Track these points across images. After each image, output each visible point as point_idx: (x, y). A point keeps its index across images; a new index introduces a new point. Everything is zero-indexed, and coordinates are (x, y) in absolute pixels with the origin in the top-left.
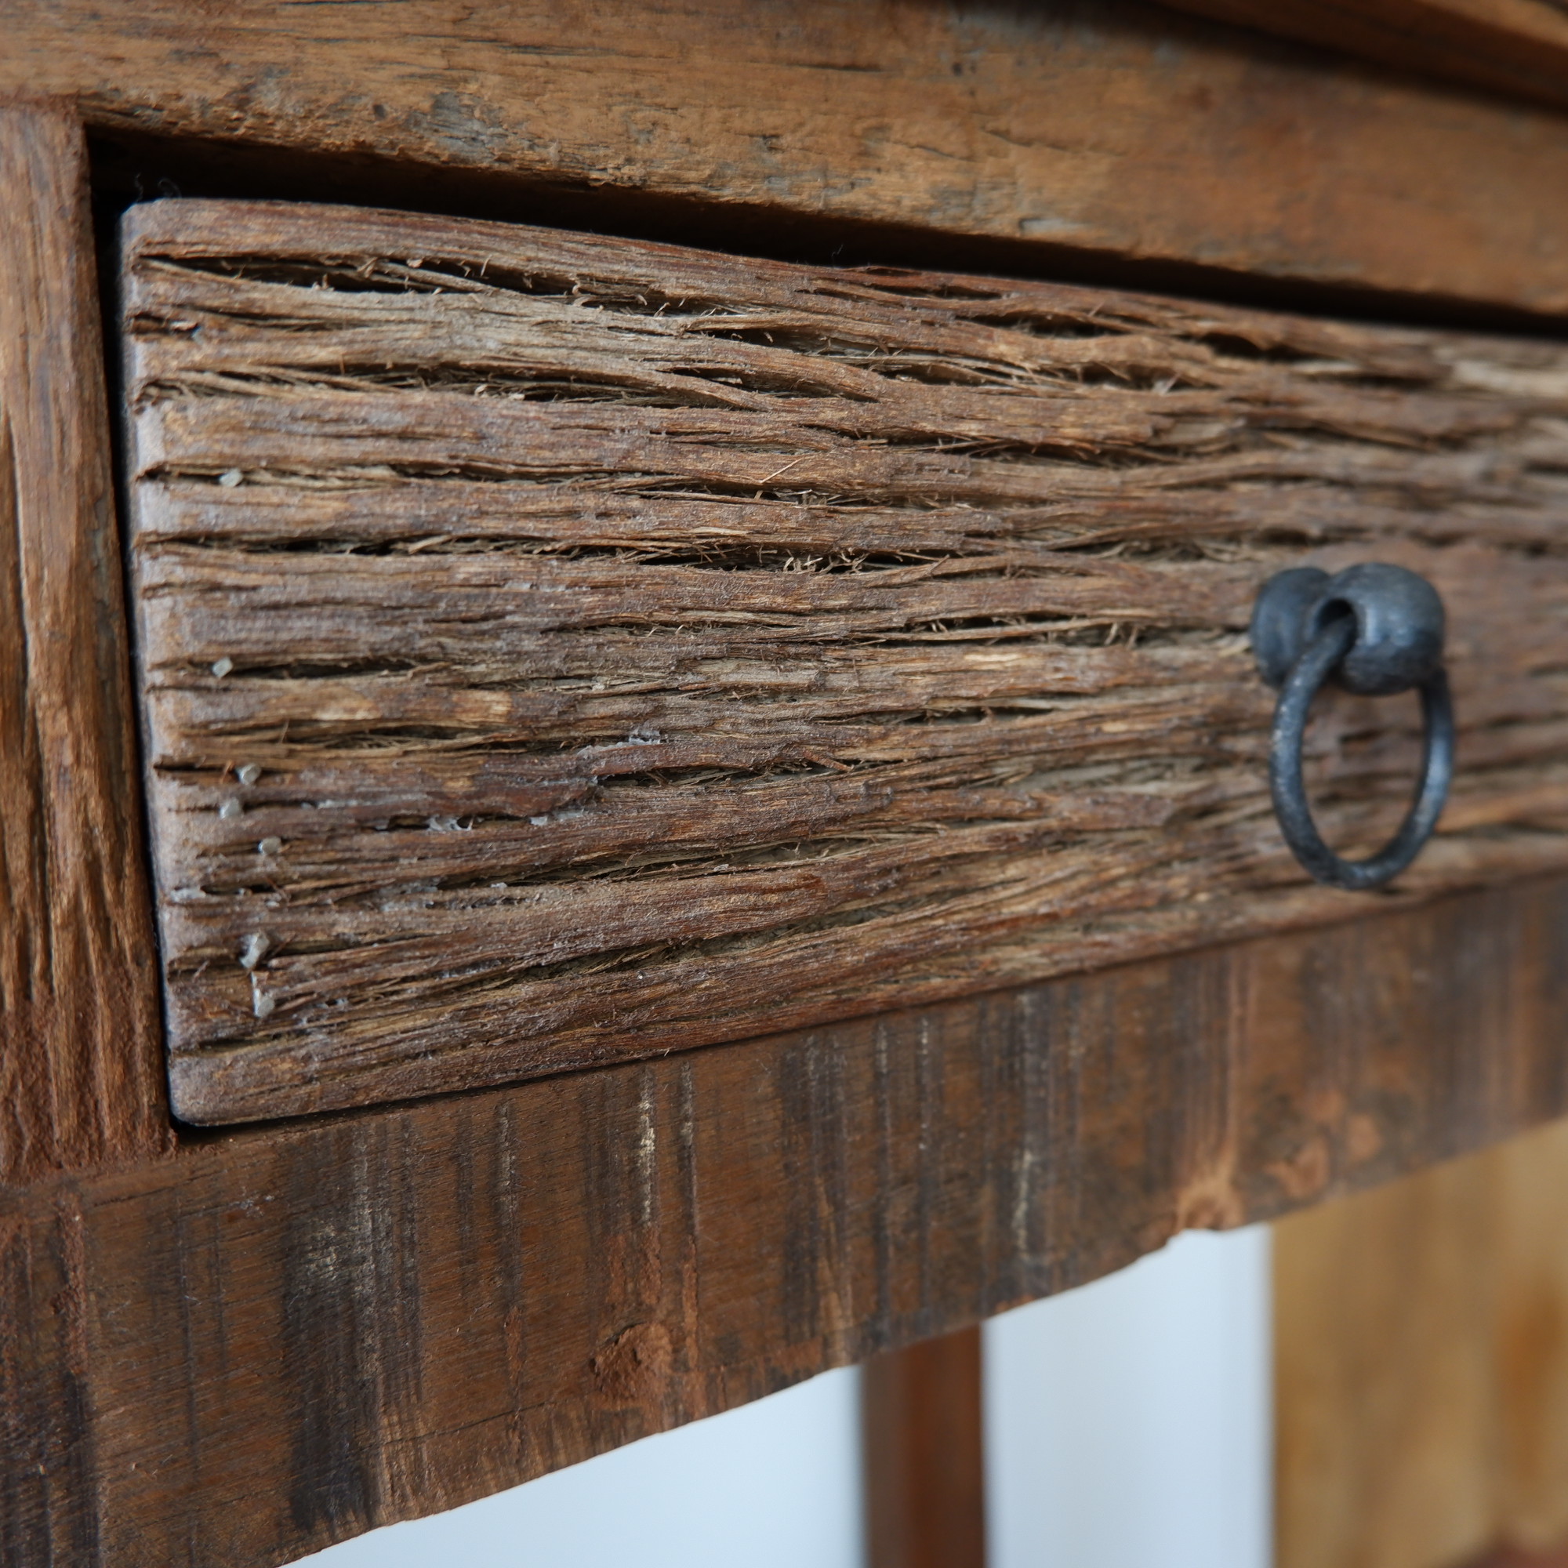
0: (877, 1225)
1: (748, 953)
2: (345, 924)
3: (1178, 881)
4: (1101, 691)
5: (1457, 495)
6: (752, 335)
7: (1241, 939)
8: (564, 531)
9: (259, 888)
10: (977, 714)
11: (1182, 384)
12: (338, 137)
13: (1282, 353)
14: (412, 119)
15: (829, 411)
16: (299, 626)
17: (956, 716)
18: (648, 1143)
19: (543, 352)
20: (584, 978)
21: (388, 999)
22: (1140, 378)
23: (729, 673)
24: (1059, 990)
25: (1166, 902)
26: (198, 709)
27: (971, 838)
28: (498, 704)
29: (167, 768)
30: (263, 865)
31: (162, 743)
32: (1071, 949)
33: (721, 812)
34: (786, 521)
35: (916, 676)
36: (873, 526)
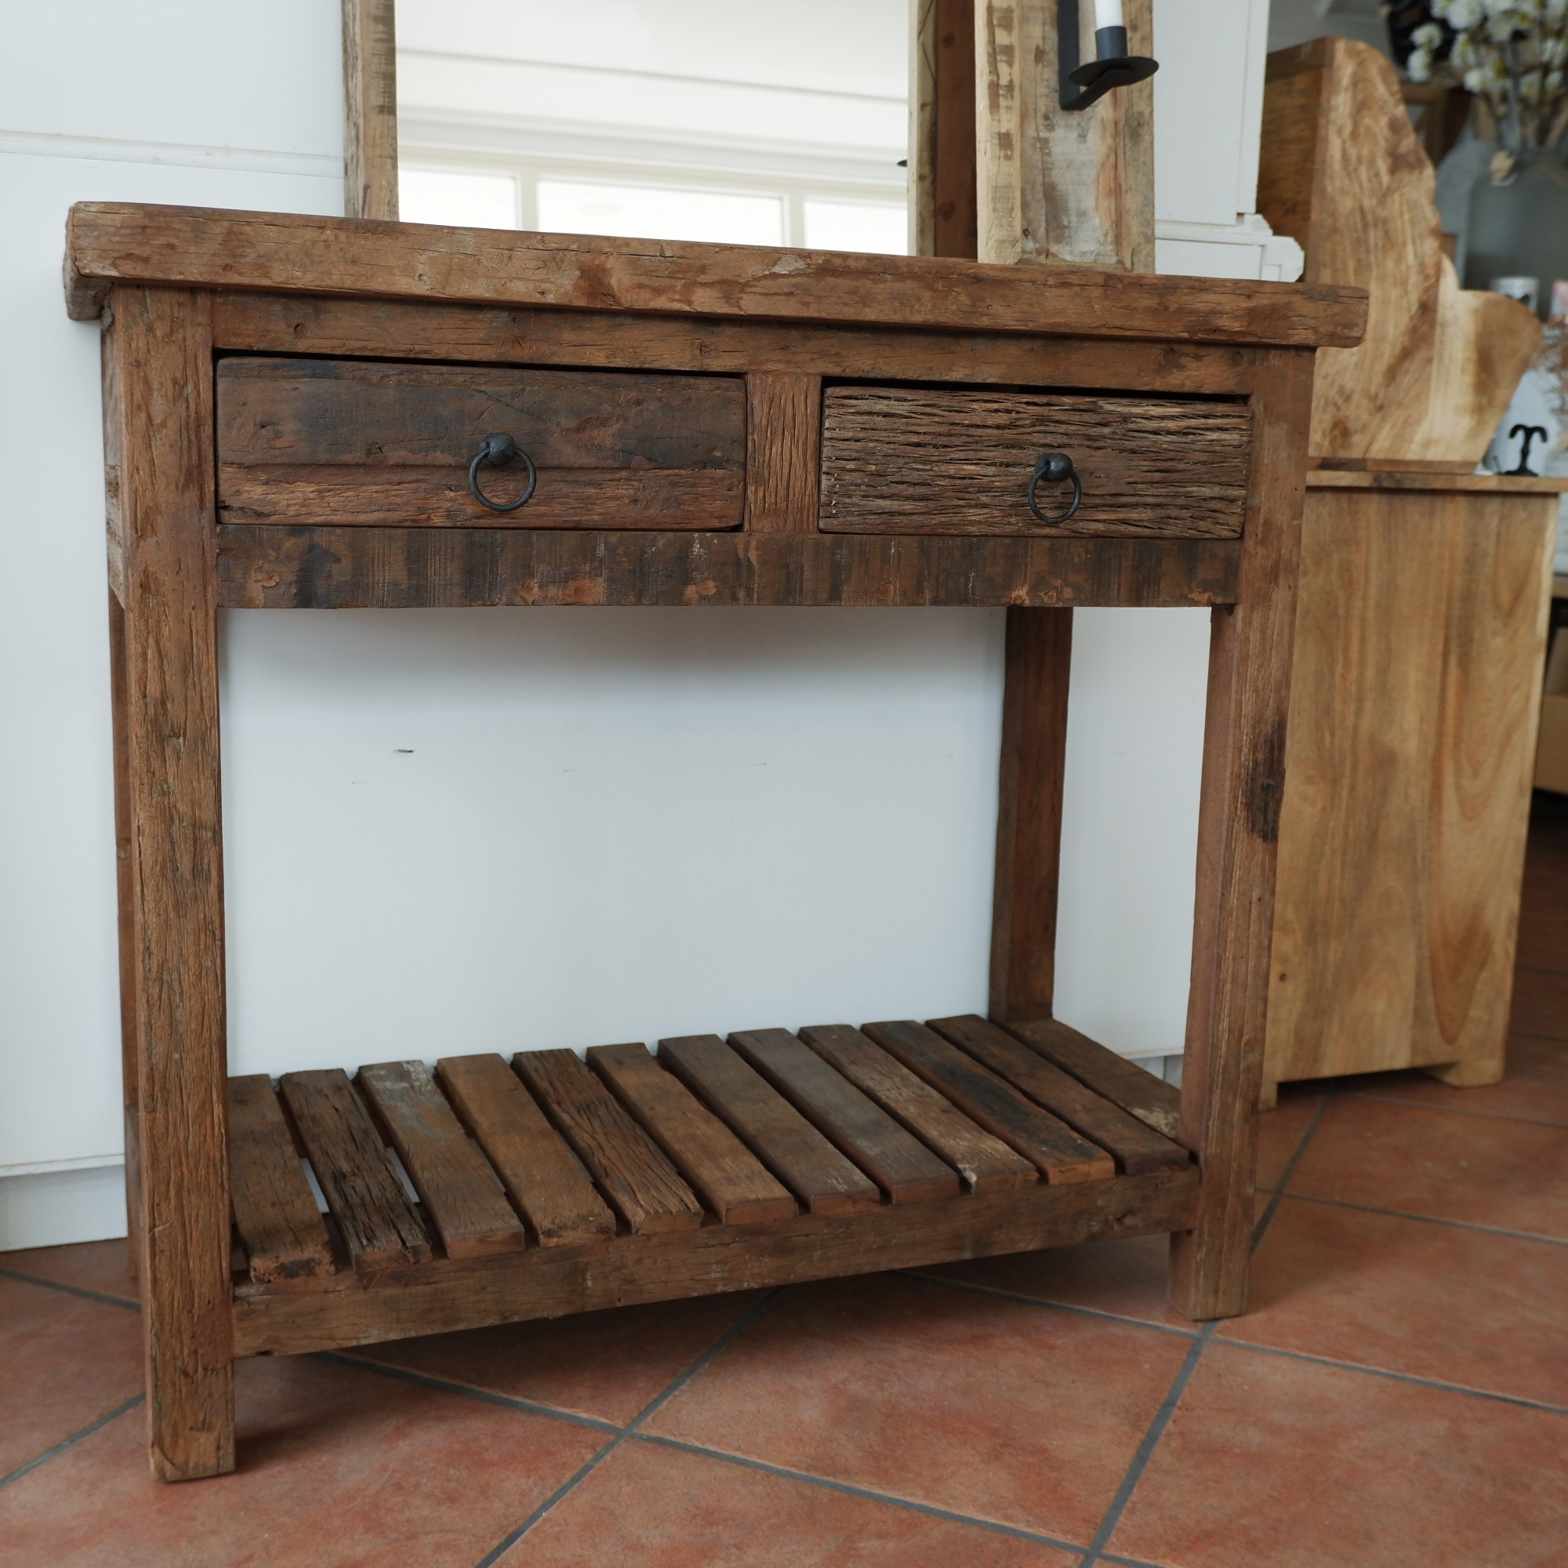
0: (937, 579)
1: (914, 517)
2: (847, 500)
3: (1013, 520)
4: (994, 476)
5: (1104, 437)
6: (923, 405)
7: (1033, 536)
8: (887, 440)
9: (835, 493)
10: (965, 478)
11: (1018, 412)
12: (856, 375)
13: (1049, 404)
14: (868, 372)
15: (937, 419)
16: (845, 453)
17: (960, 478)
18: (893, 550)
19: (886, 409)
20: (884, 516)
21: (851, 514)
22: (1009, 412)
23: (914, 466)
24: (983, 539)
25: (1009, 523)
26: (830, 464)
27: (961, 503)
28: (874, 467)
29: (825, 473)
30: (836, 489)
31: (824, 469)
32: (985, 530)
33: (911, 491)
34: (927, 439)
35: (952, 469)
36: (945, 440)
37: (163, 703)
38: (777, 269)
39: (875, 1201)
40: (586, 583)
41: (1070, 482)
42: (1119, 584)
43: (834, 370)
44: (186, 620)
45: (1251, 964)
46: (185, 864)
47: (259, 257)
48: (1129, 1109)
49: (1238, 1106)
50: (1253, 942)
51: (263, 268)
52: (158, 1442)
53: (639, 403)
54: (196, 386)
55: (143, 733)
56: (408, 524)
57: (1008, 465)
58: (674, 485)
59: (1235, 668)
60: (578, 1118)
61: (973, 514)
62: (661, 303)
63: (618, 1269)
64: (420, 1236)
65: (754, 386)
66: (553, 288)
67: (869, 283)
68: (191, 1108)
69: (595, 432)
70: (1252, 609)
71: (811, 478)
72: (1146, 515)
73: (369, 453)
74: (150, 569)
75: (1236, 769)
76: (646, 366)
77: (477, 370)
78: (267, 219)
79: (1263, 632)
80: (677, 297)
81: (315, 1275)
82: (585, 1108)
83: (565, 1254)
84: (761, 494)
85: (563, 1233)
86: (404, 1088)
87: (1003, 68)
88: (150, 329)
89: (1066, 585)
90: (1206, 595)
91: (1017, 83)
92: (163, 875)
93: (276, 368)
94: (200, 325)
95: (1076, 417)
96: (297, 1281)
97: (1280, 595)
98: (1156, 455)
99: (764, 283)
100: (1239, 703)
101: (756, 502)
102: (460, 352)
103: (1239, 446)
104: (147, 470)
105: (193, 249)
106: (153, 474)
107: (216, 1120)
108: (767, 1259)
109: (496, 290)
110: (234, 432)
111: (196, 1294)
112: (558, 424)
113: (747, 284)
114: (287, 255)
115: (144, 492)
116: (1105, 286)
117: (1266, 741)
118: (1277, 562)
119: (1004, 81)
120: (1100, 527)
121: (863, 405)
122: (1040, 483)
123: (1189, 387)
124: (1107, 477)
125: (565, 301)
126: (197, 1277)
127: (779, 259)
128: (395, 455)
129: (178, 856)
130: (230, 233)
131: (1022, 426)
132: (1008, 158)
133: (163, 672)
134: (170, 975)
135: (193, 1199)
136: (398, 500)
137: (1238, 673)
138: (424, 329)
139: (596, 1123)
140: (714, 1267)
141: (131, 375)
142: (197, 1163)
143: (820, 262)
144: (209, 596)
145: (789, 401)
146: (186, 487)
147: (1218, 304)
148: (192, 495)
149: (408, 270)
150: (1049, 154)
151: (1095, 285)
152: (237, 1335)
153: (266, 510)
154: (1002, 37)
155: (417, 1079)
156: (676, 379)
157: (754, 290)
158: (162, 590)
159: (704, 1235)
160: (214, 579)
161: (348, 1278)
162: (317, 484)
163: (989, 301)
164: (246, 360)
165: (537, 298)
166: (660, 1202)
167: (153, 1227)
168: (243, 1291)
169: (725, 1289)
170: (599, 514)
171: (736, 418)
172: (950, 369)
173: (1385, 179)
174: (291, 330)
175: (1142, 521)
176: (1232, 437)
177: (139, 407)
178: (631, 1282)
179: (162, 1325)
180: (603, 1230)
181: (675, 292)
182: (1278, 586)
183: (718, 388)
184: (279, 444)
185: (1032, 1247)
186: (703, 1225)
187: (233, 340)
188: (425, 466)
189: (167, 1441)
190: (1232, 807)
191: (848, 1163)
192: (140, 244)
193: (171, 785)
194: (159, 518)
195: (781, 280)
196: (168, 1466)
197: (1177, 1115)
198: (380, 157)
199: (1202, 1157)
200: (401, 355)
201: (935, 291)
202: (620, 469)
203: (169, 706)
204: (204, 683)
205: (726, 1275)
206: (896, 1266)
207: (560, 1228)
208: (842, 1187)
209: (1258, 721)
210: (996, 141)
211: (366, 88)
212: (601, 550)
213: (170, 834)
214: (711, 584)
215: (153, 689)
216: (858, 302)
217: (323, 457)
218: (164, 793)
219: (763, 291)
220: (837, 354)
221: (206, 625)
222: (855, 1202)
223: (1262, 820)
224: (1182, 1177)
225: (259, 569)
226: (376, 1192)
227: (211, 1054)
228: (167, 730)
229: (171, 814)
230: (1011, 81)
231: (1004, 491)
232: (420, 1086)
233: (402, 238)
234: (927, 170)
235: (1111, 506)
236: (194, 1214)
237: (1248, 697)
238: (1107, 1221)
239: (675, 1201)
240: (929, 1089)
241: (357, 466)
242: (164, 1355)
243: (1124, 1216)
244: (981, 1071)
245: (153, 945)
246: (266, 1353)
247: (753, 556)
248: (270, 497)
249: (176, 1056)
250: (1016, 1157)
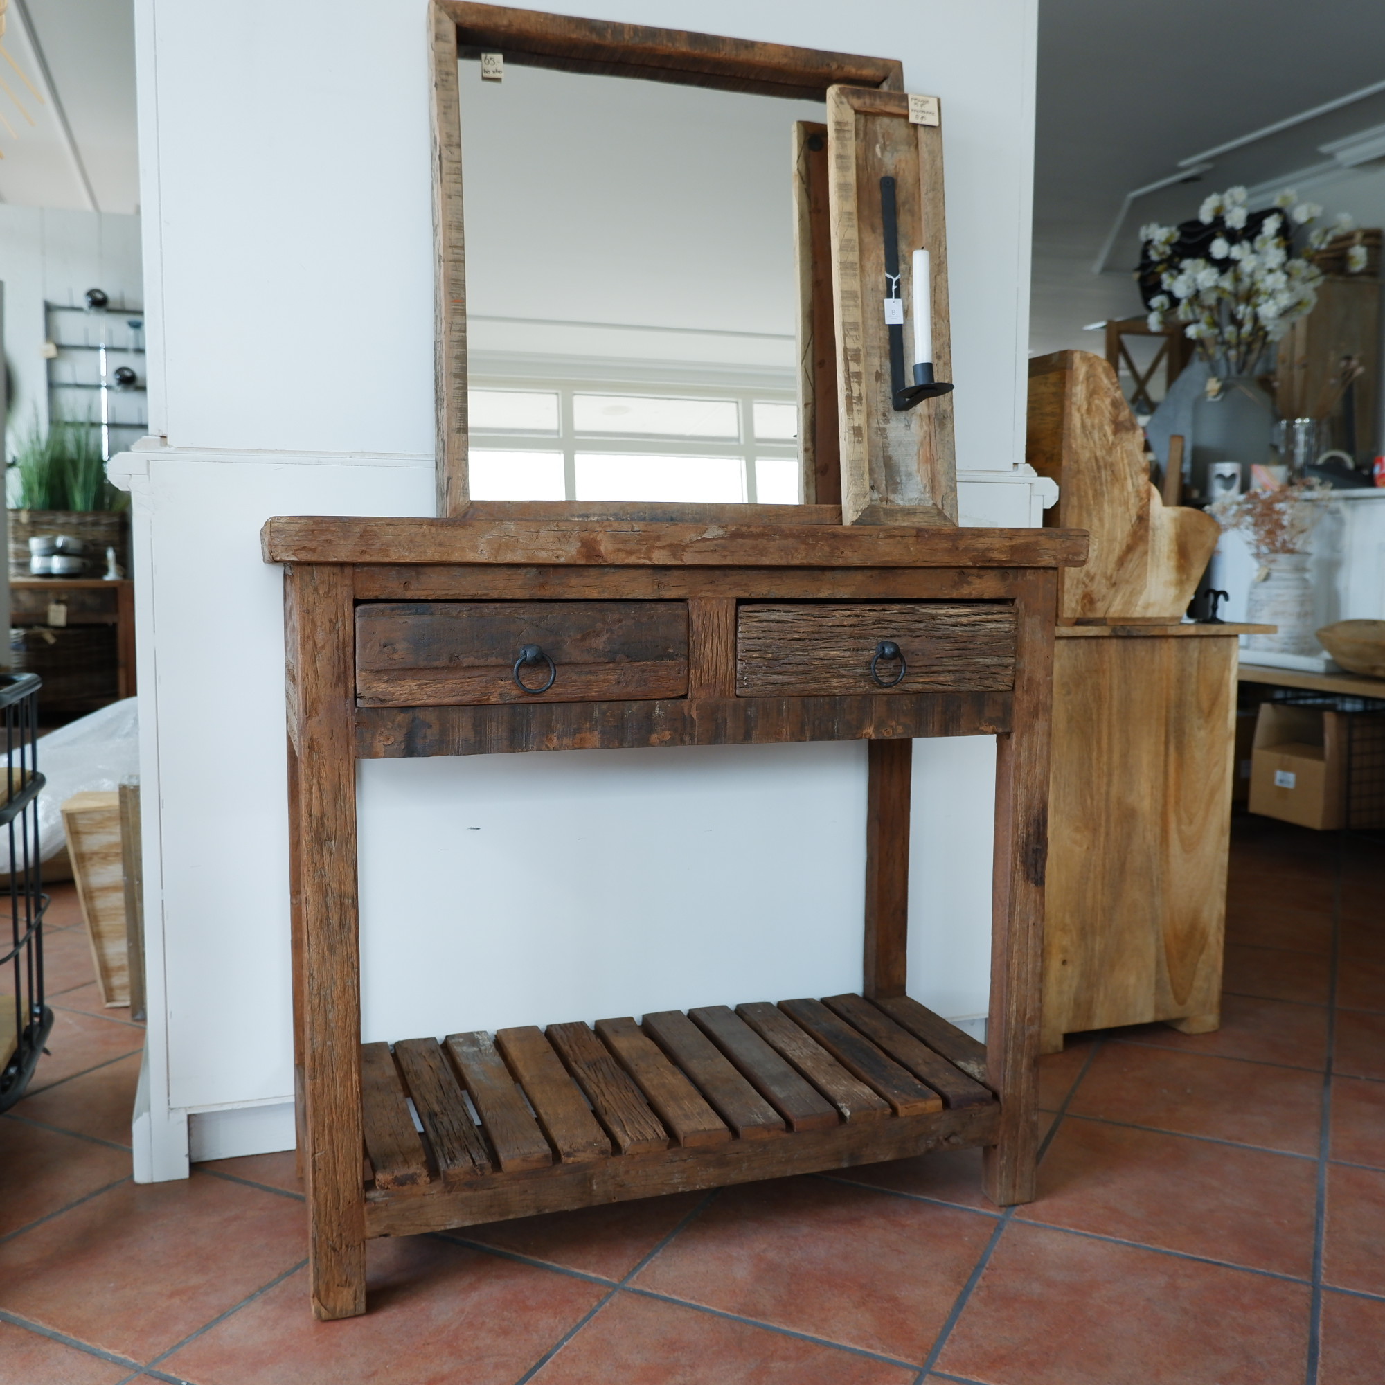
0: (814, 724)
1: (798, 685)
2: (754, 677)
3: (862, 684)
4: (849, 657)
5: (920, 629)
6: (802, 615)
7: (875, 695)
8: (779, 637)
9: (746, 672)
10: (830, 659)
11: (863, 616)
12: (759, 597)
13: (884, 610)
14: (766, 595)
15: (811, 623)
16: (752, 647)
17: (827, 659)
18: (784, 707)
19: (777, 618)
20: (778, 686)
21: (757, 685)
22: (858, 616)
23: (797, 653)
24: (843, 697)
25: (860, 687)
26: (742, 654)
27: (828, 675)
28: (770, 655)
29: (739, 660)
30: (747, 670)
31: (739, 657)
32: (844, 691)
33: (795, 669)
34: (805, 636)
35: (821, 654)
36: (816, 636)
37: (322, 819)
38: (706, 536)
39: (782, 1130)
40: (587, 735)
41: (898, 659)
42: (933, 723)
43: (744, 595)
44: (336, 767)
45: (1030, 966)
46: (335, 921)
47: (382, 545)
48: (954, 1062)
49: (1025, 1062)
50: (1031, 952)
51: (385, 551)
52: (317, 1294)
53: (620, 621)
54: (344, 623)
55: (310, 839)
56: (475, 703)
57: (858, 650)
58: (643, 671)
59: (1012, 773)
60: (588, 1072)
61: (836, 682)
62: (632, 560)
63: (613, 1177)
64: (484, 1157)
65: (693, 607)
66: (564, 554)
67: (764, 542)
68: (339, 1076)
69: (593, 640)
70: (1022, 734)
71: (731, 663)
72: (949, 678)
73: (451, 660)
74: (314, 736)
75: (1015, 839)
76: (624, 597)
77: (518, 605)
78: (387, 521)
79: (1030, 750)
80: (642, 556)
81: (417, 1184)
82: (593, 1065)
83: (579, 1167)
84: (698, 675)
85: (577, 1154)
86: (475, 1051)
87: (855, 386)
88: (316, 590)
89: (899, 725)
90: (991, 727)
91: (864, 395)
92: (322, 928)
93: (393, 610)
94: (346, 585)
95: (901, 618)
96: (405, 1188)
97: (1040, 726)
98: (954, 639)
99: (697, 544)
100: (1016, 796)
101: (695, 679)
102: (507, 594)
103: (1009, 632)
104: (313, 676)
105: (342, 542)
106: (316, 678)
107: (354, 1084)
108: (711, 1170)
109: (528, 557)
110: (367, 651)
111: (341, 1197)
112: (569, 636)
113: (686, 546)
114: (399, 542)
115: (311, 689)
116: (917, 536)
117: (1034, 820)
118: (1037, 704)
119: (856, 394)
120: (920, 687)
121: (763, 616)
122: (879, 660)
123: (974, 595)
124: (923, 655)
125: (572, 562)
126: (342, 1186)
127: (707, 529)
128: (466, 661)
129: (330, 916)
130: (365, 531)
131: (866, 625)
132: (859, 442)
133: (322, 801)
134: (325, 991)
135: (340, 1135)
136: (469, 688)
137: (1015, 777)
138: (484, 581)
139: (600, 1075)
140: (676, 1175)
141: (304, 618)
142: (342, 1111)
143: (733, 530)
144: (351, 752)
145: (716, 615)
146: (337, 685)
147: (991, 544)
148: (341, 690)
149: (474, 548)
150: (886, 438)
151: (910, 536)
152: (367, 1223)
153: (387, 698)
154: (854, 367)
155: (484, 1045)
156: (644, 604)
157: (691, 549)
158: (322, 749)
159: (670, 1154)
160: (354, 742)
161: (438, 1187)
162: (419, 680)
163: (842, 549)
164: (375, 606)
165: (555, 561)
166: (640, 1132)
167: (314, 1154)
168: (371, 1195)
169: (684, 1189)
170: (596, 692)
171: (682, 627)
172: (819, 591)
173: (1111, 438)
174: (402, 586)
175: (947, 681)
176: (1004, 626)
177: (309, 637)
178: (621, 1186)
179: (319, 1218)
180: (603, 1152)
181: (641, 553)
182: (1038, 719)
183: (670, 609)
184: (396, 656)
185: (888, 1158)
186: (669, 1147)
187: (367, 593)
188: (486, 666)
189: (323, 1293)
190: (1014, 865)
191: (765, 1103)
192: (311, 541)
193: (327, 871)
194: (320, 705)
195: (708, 542)
196: (323, 1310)
197: (985, 1066)
198: (458, 459)
199: (1001, 1096)
200: (469, 597)
201: (808, 544)
202: (609, 663)
203: (326, 822)
204: (347, 807)
205: (685, 1180)
206: (798, 1173)
207: (575, 1151)
208: (761, 1121)
209: (1028, 807)
210: (851, 432)
211: (449, 418)
212: (596, 714)
213: (326, 902)
214: (667, 732)
215: (316, 811)
216: (757, 554)
217: (422, 664)
218: (322, 876)
219: (697, 550)
220: (746, 584)
221: (348, 770)
222: (769, 1131)
223: (1034, 872)
224: (988, 1110)
225: (381, 734)
226: (456, 1126)
227: (351, 1040)
228: (324, 837)
229: (327, 890)
230: (860, 394)
231: (856, 665)
232: (486, 1050)
233: (470, 529)
234: (809, 445)
235: (926, 673)
236: (340, 1145)
237: (1022, 792)
238: (938, 1140)
239: (651, 1131)
240: (821, 1048)
241: (444, 668)
242: (320, 1237)
243: (950, 1136)
244: (856, 1035)
245: (315, 972)
246: (385, 1235)
247: (694, 714)
248: (389, 690)
249: (329, 1043)
250: (877, 1098)
